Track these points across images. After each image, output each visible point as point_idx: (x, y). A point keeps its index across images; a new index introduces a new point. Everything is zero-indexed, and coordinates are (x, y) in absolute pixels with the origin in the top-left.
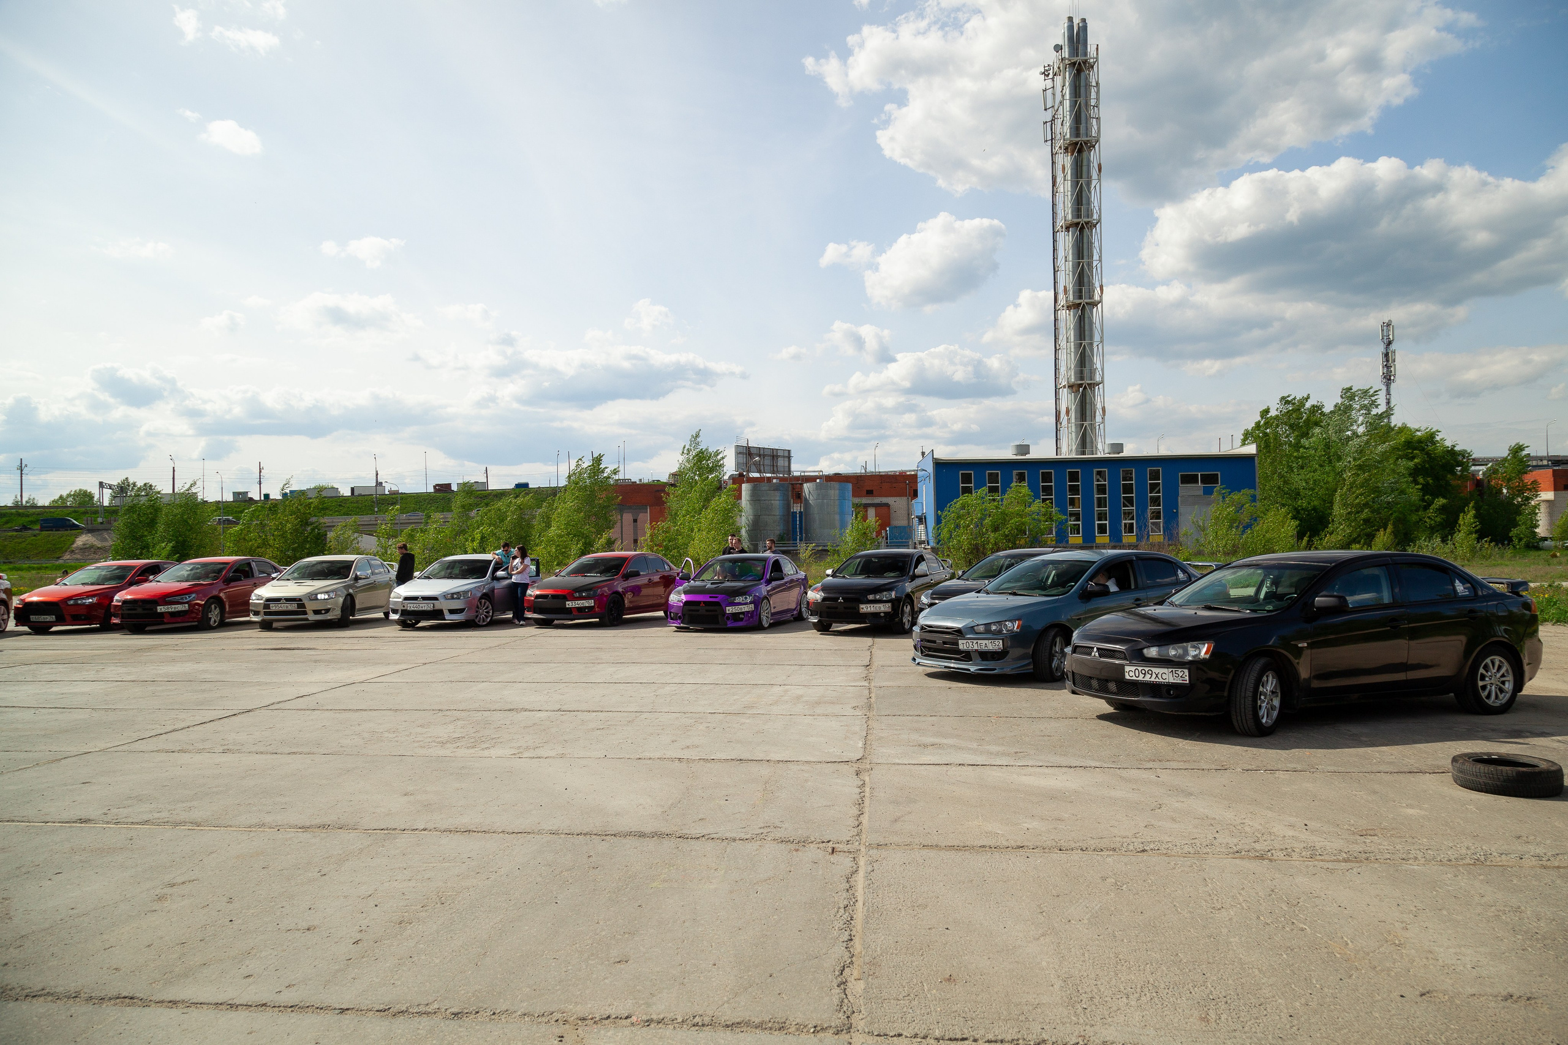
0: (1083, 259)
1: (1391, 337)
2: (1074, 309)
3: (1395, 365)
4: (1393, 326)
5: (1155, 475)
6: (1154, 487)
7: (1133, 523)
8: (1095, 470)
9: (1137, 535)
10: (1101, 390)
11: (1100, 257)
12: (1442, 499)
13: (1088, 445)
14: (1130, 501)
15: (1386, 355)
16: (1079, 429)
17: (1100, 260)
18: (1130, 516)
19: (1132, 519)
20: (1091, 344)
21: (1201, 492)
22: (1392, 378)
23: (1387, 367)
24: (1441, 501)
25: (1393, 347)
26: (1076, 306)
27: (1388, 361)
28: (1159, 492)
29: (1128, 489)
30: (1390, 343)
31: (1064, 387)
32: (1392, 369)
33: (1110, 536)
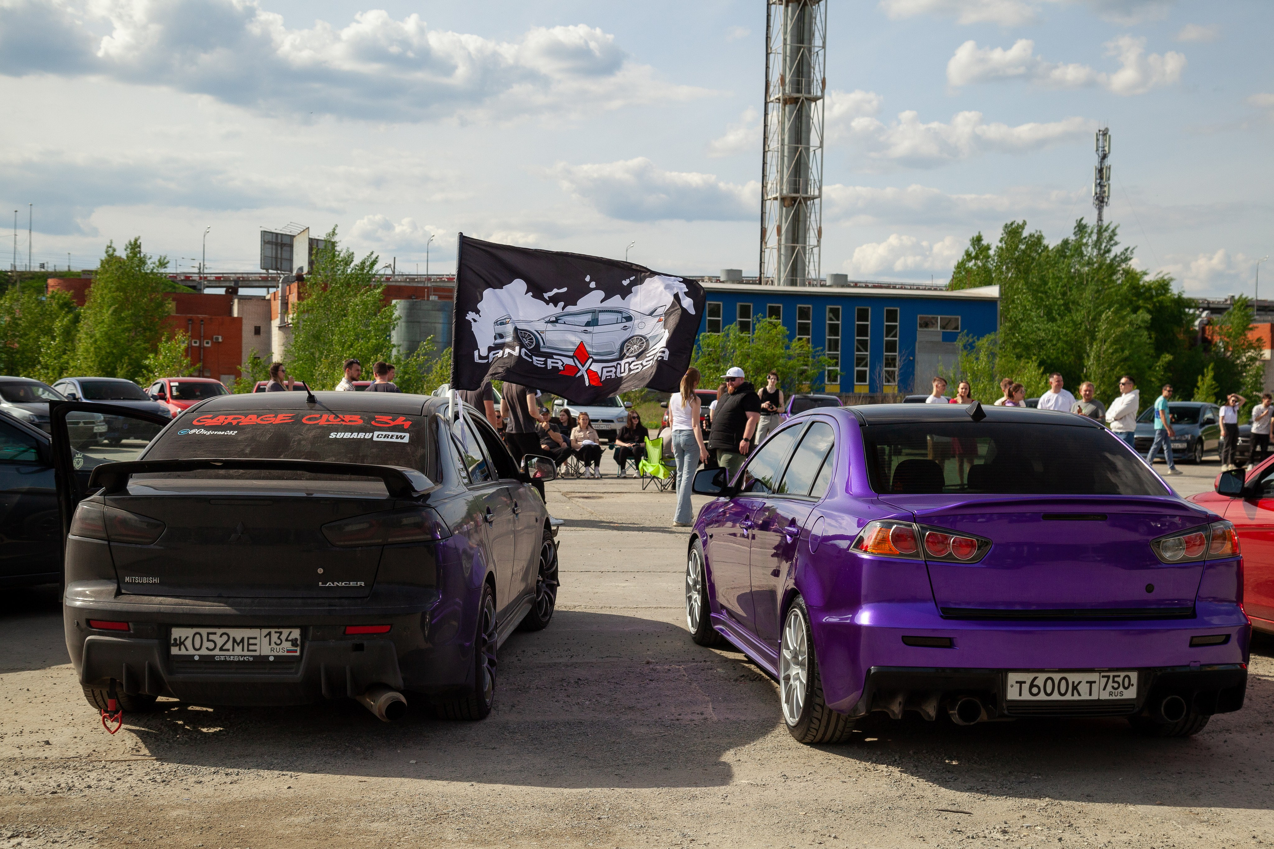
0: (803, 43)
1: (1107, 149)
2: (791, 104)
3: (1109, 185)
4: (1110, 136)
5: (892, 316)
6: (890, 330)
7: (866, 371)
8: (828, 307)
9: (870, 385)
10: (817, 207)
11: (824, 43)
12: (1167, 355)
13: (799, 272)
14: (864, 344)
15: (1101, 171)
16: (790, 252)
17: (824, 47)
18: (864, 363)
19: (866, 366)
20: (808, 149)
21: (940, 338)
22: (1106, 200)
23: (1100, 185)
24: (1167, 357)
25: (1108, 162)
26: (795, 101)
27: (1101, 178)
28: (895, 336)
29: (862, 331)
30: (1104, 157)
31: (776, 199)
32: (1106, 189)
33: (840, 384)
